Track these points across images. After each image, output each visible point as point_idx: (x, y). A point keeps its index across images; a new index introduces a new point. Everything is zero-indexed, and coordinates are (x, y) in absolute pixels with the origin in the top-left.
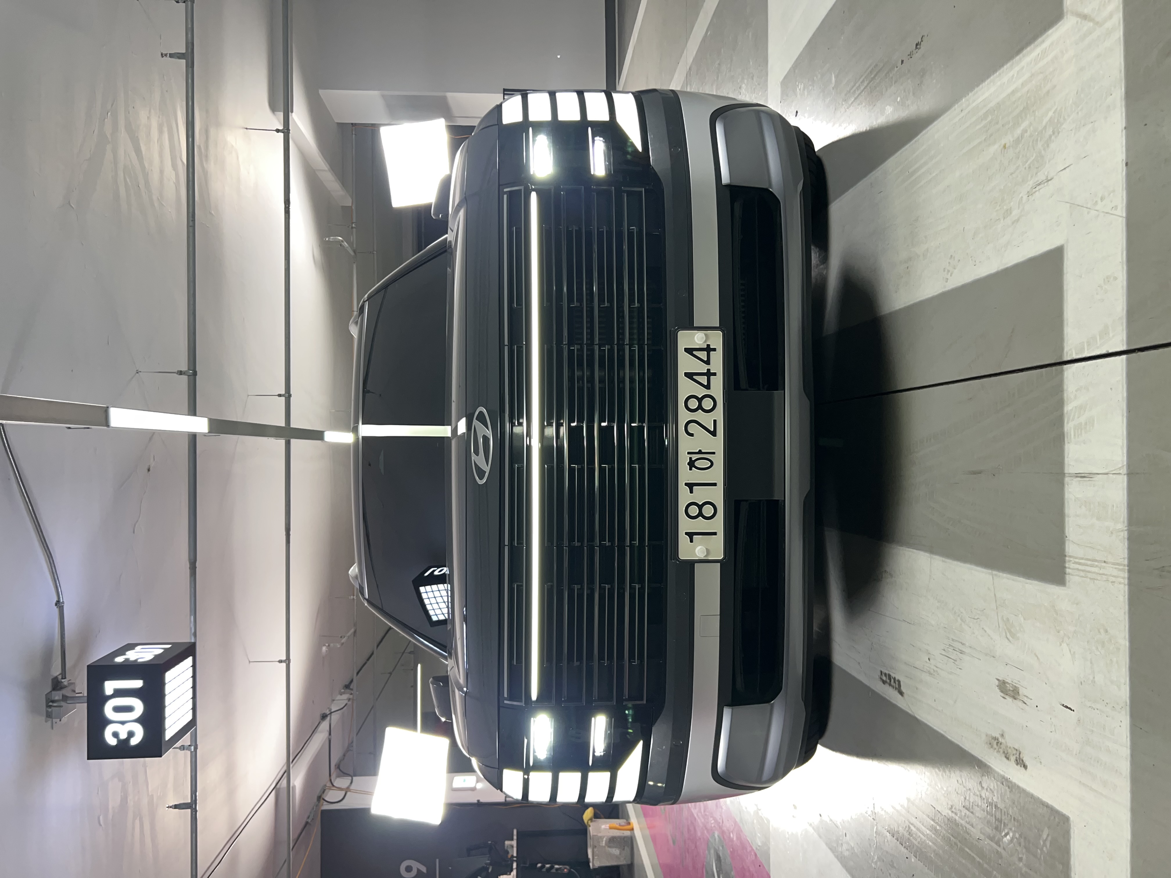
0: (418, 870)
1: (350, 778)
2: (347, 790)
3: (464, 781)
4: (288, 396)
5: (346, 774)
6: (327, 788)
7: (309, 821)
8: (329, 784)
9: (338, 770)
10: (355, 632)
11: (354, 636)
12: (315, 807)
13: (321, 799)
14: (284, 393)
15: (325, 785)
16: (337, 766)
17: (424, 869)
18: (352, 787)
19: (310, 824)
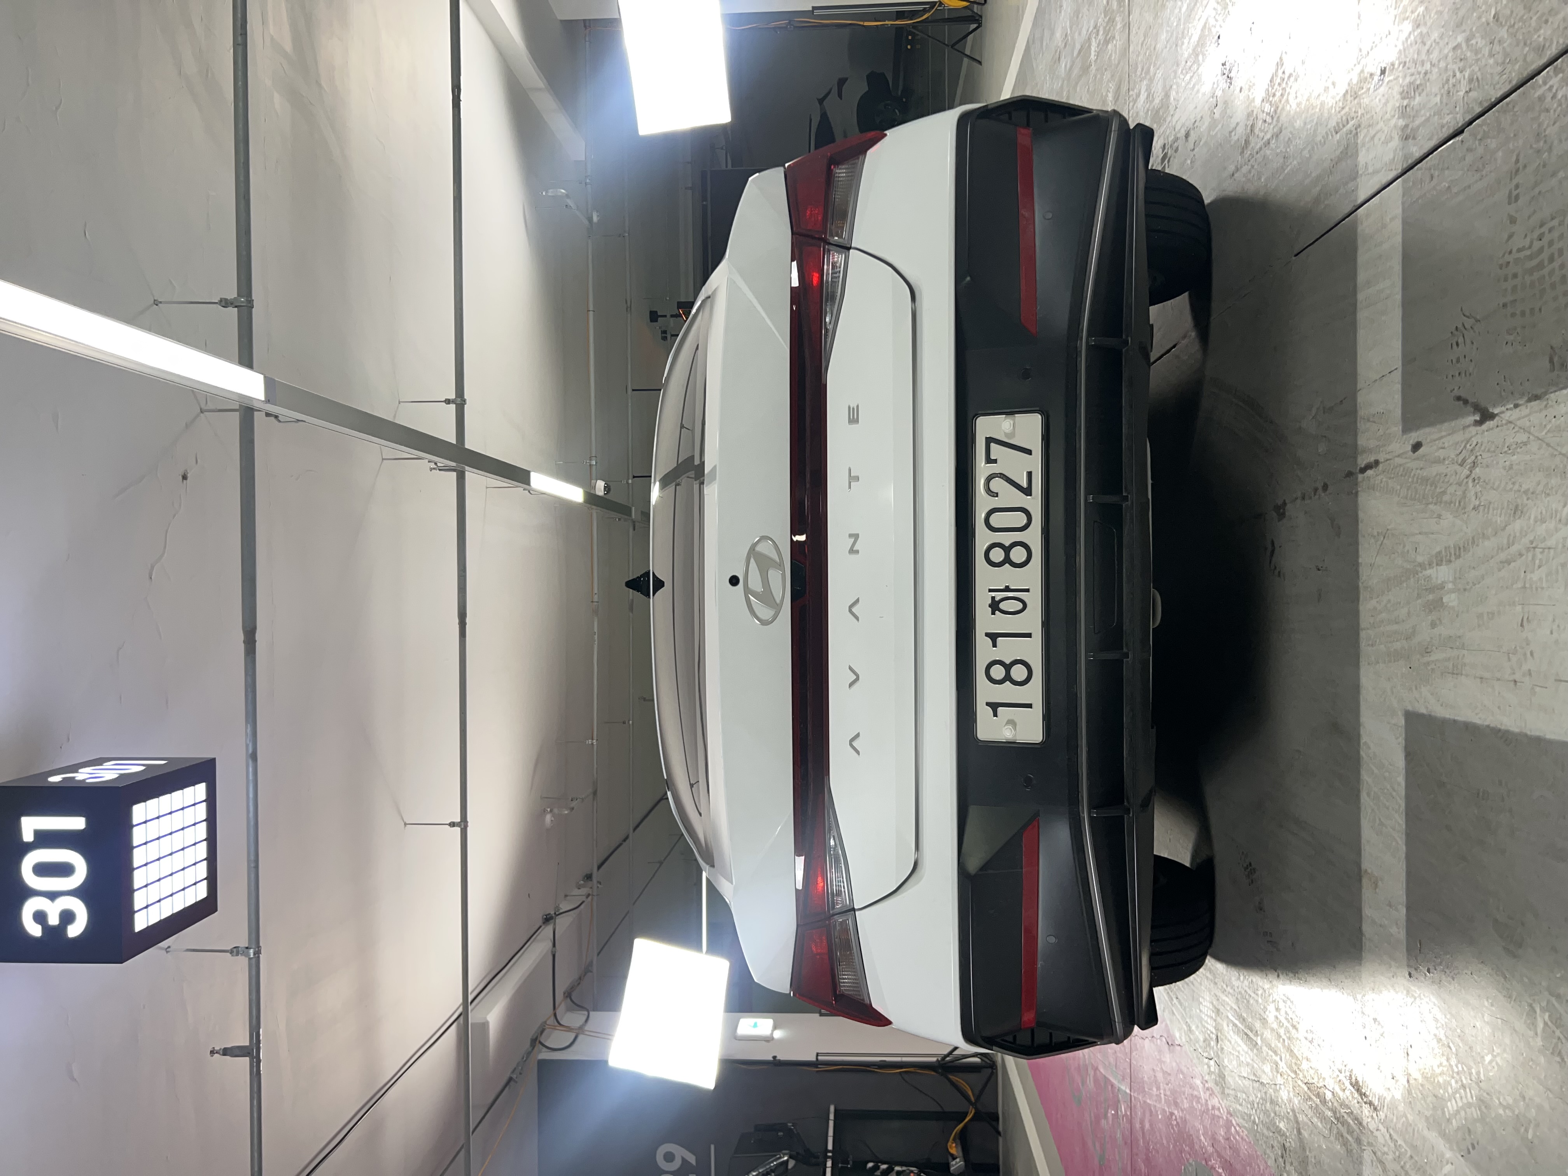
0: (684, 1160)
1: (586, 1013)
2: (579, 1031)
3: (755, 1025)
4: (459, 402)
5: (581, 1007)
6: (547, 1026)
7: (514, 1076)
8: (552, 1021)
9: (569, 999)
10: (595, 793)
11: (594, 800)
12: (525, 1056)
13: (538, 1041)
14: (454, 397)
15: (545, 1022)
16: (566, 994)
17: (692, 1159)
18: (586, 1028)
19: (516, 1082)
